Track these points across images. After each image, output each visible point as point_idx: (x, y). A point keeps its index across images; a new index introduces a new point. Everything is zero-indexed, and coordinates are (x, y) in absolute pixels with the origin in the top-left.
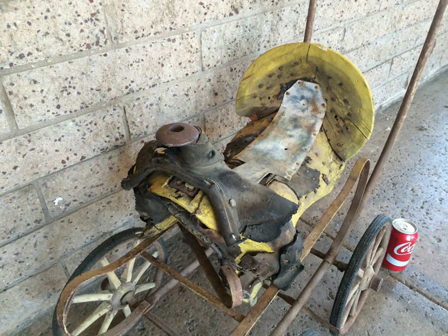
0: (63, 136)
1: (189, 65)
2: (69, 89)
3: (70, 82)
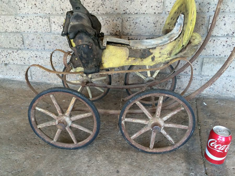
1: (156, 8)
2: (103, 5)
3: (103, 2)
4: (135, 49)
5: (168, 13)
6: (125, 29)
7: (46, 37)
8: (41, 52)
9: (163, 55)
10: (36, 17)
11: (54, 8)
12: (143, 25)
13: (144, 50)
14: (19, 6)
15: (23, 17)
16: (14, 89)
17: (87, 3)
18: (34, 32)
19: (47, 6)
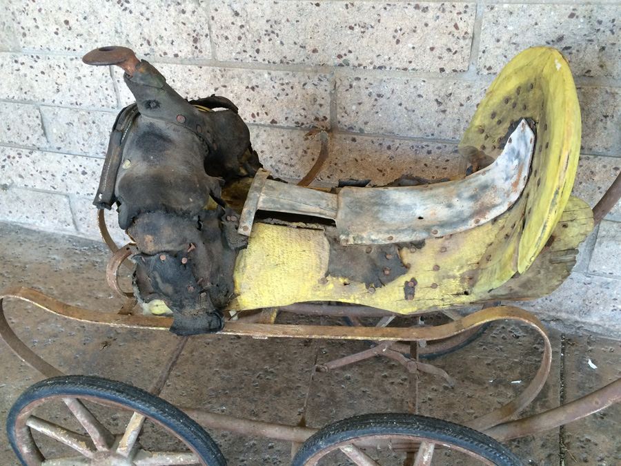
0: (257, 86)
1: (446, 55)
2: (272, 35)
3: (271, 27)
4: (351, 242)
5: (487, 72)
6: (343, 114)
7: (107, 121)
8: (96, 161)
9: (445, 281)
10: (72, 60)
11: (123, 37)
12: (400, 105)
13: (383, 250)
14: (22, 24)
15: (35, 57)
16: (26, 263)
17: (222, 28)
18: (72, 104)
19: (102, 30)
